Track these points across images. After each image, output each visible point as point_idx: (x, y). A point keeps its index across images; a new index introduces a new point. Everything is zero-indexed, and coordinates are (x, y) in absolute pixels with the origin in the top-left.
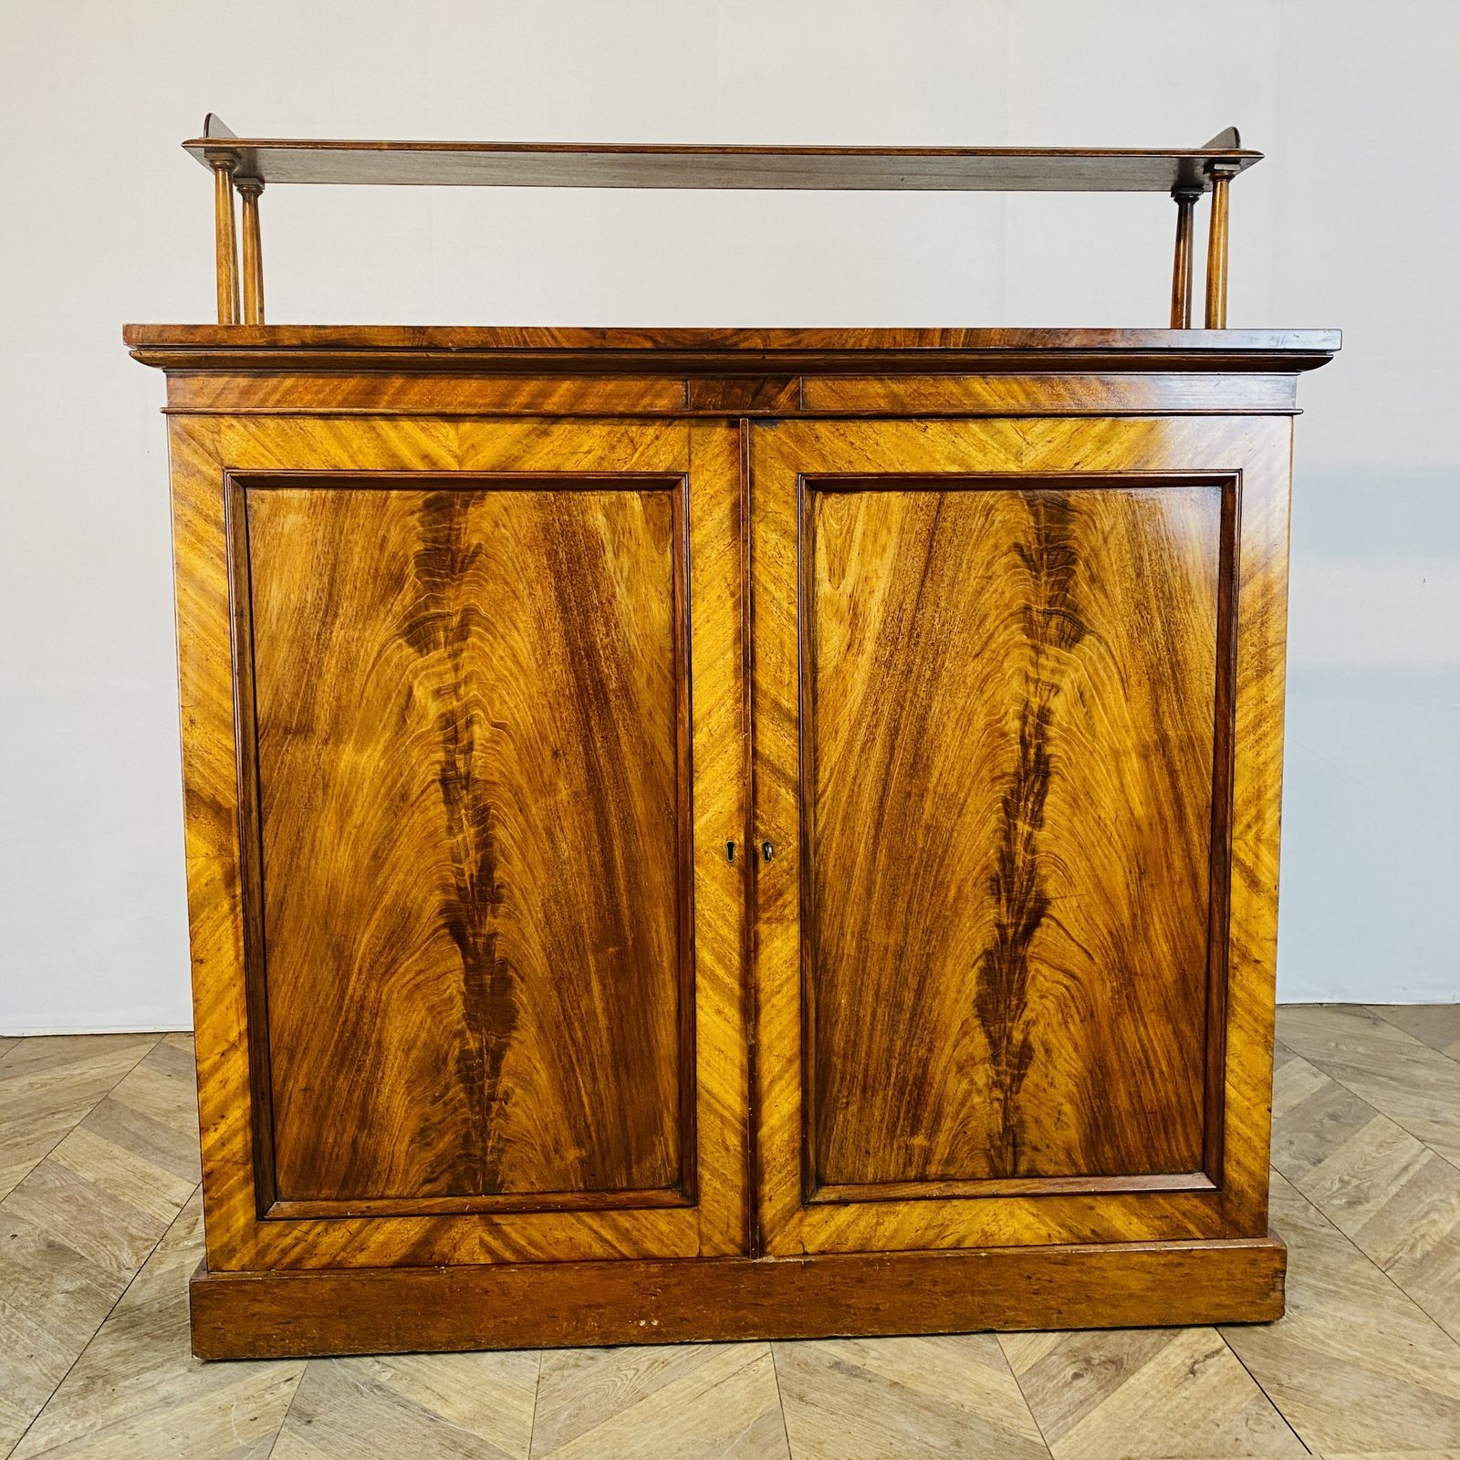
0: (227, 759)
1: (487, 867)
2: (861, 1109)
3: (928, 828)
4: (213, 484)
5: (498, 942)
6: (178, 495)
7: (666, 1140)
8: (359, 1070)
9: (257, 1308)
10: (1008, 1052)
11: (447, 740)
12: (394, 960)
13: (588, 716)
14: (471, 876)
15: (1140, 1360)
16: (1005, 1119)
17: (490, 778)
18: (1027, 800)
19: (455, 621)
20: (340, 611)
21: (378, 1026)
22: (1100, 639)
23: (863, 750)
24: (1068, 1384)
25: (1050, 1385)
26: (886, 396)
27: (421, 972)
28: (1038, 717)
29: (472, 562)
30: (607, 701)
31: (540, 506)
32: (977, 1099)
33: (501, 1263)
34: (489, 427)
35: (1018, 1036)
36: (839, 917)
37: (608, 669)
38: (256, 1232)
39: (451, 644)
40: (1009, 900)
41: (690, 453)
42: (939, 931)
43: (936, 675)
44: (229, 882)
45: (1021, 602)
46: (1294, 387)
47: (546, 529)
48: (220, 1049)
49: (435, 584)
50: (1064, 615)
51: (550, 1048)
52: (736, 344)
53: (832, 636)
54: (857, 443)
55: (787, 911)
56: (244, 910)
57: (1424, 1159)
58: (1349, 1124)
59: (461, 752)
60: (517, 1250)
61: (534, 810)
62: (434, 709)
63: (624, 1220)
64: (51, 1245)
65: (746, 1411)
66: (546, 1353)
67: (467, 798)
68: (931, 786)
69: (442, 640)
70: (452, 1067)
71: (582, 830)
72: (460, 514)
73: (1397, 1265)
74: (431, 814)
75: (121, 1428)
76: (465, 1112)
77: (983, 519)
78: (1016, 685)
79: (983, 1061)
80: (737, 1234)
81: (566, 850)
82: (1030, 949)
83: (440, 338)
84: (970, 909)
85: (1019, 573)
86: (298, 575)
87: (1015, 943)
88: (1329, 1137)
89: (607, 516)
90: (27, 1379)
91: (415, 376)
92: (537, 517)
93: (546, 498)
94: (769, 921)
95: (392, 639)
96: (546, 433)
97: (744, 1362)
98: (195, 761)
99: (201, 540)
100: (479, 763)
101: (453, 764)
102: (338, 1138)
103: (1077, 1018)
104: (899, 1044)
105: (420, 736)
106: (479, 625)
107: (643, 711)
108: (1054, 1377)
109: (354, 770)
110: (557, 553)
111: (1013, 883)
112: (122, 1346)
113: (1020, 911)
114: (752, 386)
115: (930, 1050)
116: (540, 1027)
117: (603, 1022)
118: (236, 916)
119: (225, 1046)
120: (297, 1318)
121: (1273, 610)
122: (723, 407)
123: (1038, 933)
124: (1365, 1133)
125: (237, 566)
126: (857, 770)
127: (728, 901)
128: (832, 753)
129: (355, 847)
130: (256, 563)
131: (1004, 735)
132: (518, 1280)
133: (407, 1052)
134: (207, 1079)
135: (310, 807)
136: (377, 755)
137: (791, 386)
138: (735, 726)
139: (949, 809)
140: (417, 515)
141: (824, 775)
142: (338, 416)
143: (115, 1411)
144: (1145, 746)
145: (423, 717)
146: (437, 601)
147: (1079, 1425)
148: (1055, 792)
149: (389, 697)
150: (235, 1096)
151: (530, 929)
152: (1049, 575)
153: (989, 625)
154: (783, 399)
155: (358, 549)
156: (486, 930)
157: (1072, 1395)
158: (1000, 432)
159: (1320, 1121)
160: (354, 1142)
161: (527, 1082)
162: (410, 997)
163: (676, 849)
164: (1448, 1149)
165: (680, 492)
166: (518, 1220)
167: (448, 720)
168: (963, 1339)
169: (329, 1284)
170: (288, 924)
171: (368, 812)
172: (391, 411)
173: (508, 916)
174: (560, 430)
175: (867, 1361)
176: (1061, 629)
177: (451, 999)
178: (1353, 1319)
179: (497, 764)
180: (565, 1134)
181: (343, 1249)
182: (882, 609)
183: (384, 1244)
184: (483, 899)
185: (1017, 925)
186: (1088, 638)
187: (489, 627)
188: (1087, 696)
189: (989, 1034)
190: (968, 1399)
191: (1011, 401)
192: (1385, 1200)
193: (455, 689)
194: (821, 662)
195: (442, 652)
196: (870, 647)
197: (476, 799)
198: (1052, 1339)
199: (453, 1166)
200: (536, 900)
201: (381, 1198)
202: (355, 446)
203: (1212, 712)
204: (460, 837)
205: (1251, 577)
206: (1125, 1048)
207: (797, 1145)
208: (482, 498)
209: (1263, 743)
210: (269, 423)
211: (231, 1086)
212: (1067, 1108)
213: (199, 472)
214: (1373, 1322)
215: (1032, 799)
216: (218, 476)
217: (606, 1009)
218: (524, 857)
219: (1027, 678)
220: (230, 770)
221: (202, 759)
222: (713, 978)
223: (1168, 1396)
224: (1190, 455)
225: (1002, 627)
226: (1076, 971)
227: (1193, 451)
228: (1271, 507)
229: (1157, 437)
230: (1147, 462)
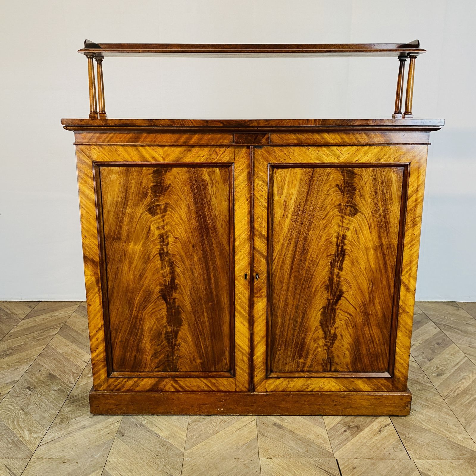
0: (96, 247)
1: (173, 279)
2: (284, 351)
3: (307, 270)
4: (89, 166)
5: (176, 300)
6: (79, 169)
7: (226, 358)
8: (136, 336)
9: (108, 401)
10: (329, 336)
11: (161, 242)
12: (146, 305)
13: (203, 235)
14: (168, 281)
15: (365, 426)
16: (328, 355)
17: (173, 253)
19: (163, 207)
20: (129, 204)
21: (142, 323)
22: (363, 214)
23: (287, 247)
24: (342, 434)
25: (337, 434)
26: (296, 139)
27: (154, 309)
28: (342, 238)
29: (168, 189)
30: (209, 231)
31: (189, 172)
32: (319, 349)
33: (178, 391)
34: (173, 149)
35: (332, 332)
36: (279, 296)
37: (209, 221)
38: (108, 380)
39: (162, 213)
40: (331, 292)
41: (235, 156)
42: (309, 301)
43: (310, 224)
44: (97, 283)
45: (338, 202)
46: (429, 136)
47: (190, 179)
48: (96, 330)
49: (157, 196)
50: (352, 207)
51: (192, 332)
52: (249, 125)
53: (278, 212)
54: (287, 154)
55: (263, 294)
56: (102, 290)
57: (464, 361)
58: (443, 347)
59: (165, 245)
60: (182, 387)
61: (187, 263)
62: (157, 233)
63: (213, 380)
64: (50, 374)
65: (247, 438)
66: (191, 416)
67: (167, 259)
68: (308, 258)
69: (159, 212)
70: (163, 336)
71: (201, 269)
72: (164, 175)
73: (449, 397)
74: (156, 263)
75: (71, 435)
76: (167, 348)
77: (326, 177)
78: (336, 228)
79: (322, 338)
80: (247, 385)
81: (196, 275)
82: (337, 306)
83: (157, 123)
84: (319, 294)
85: (338, 194)
86: (116, 193)
87: (333, 304)
88: (436, 351)
89: (209, 175)
90: (45, 418)
91: (150, 133)
92: (187, 175)
93: (190, 169)
94: (257, 297)
95: (144, 212)
96: (190, 150)
97: (248, 422)
98: (86, 248)
99: (86, 183)
100: (171, 249)
101: (163, 249)
102: (130, 355)
103: (351, 327)
104: (296, 333)
105: (153, 241)
106: (170, 208)
107: (220, 234)
108: (338, 431)
109: (133, 250)
110: (194, 186)
111: (332, 287)
112: (71, 408)
113: (335, 295)
114: (254, 136)
115: (306, 335)
116: (189, 325)
117: (207, 324)
118: (100, 292)
119: (97, 329)
120: (120, 404)
121: (418, 206)
122: (245, 143)
123: (340, 302)
124: (447, 350)
125: (97, 191)
126: (285, 253)
127: (245, 291)
128: (277, 247)
129: (134, 273)
130: (103, 189)
131: (331, 243)
132: (182, 396)
133: (150, 331)
134: (92, 338)
135: (121, 261)
136: (140, 246)
137: (267, 136)
138: (248, 240)
139: (313, 265)
140: (151, 175)
141: (275, 254)
142: (127, 145)
143: (69, 429)
144: (376, 247)
145: (153, 235)
146: (157, 201)
147: (344, 447)
148: (347, 260)
149: (143, 229)
150: (101, 343)
151: (186, 297)
152: (347, 194)
153: (328, 209)
154: (264, 140)
155: (133, 185)
156: (173, 297)
157: (343, 437)
158: (332, 150)
159: (434, 345)
160: (135, 356)
161: (185, 341)
162: (151, 316)
163: (230, 275)
164: (473, 357)
165: (231, 168)
166: (183, 380)
167: (161, 236)
168: (313, 417)
169: (128, 396)
170: (115, 294)
171: (138, 263)
172: (142, 144)
173: (179, 293)
174: (194, 150)
175: (284, 423)
176: (350, 211)
177: (163, 316)
178: (432, 415)
179: (176, 249)
180: (196, 355)
181: (132, 386)
182: (294, 204)
183: (144, 385)
184: (172, 288)
185: (333, 299)
186: (359, 214)
187: (173, 208)
188: (358, 231)
189: (324, 331)
190: (312, 437)
191: (337, 141)
192: (449, 375)
193: (163, 227)
194: (274, 220)
195: (159, 216)
196: (290, 216)
197: (170, 259)
198: (339, 418)
199: (164, 363)
200: (188, 289)
201: (143, 372)
202: (132, 154)
203: (397, 237)
204: (165, 270)
205: (412, 196)
206: (366, 336)
207: (265, 361)
208: (171, 170)
209: (413, 247)
210: (106, 147)
211: (100, 340)
212: (347, 352)
213: (85, 162)
214: (437, 416)
215: (339, 262)
216: (91, 163)
217: (208, 321)
218: (184, 276)
219: (339, 226)
220: (97, 251)
221: (88, 247)
222: (240, 313)
223: (371, 438)
224: (394, 158)
225: (332, 210)
226: (351, 313)
227: (395, 157)
228: (419, 174)
229: (383, 152)
230: (380, 160)
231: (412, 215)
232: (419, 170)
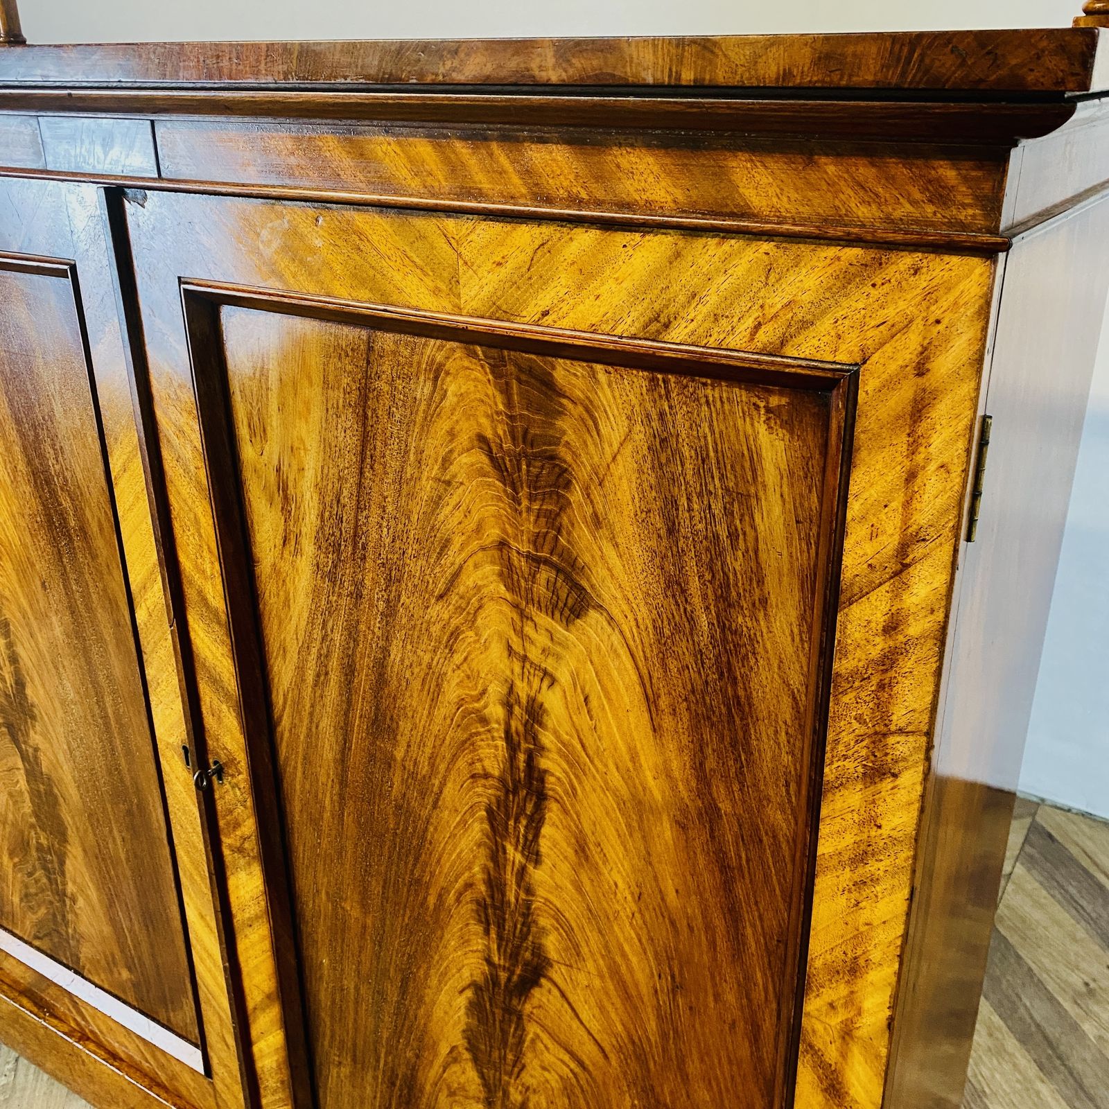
1: (20, 682)
2: (353, 1076)
3: (399, 807)
5: (41, 757)
13: (59, 551)
14: (11, 687)
18: (517, 821)
22: (611, 619)
23: (316, 684)
28: (527, 711)
30: (71, 540)
35: (515, 1095)
36: (311, 871)
40: (500, 938)
42: (421, 936)
43: (391, 609)
45: (493, 533)
50: (559, 570)
51: (95, 874)
53: (265, 521)
55: (247, 845)
61: (40, 639)
68: (399, 754)
70: (34, 853)
71: (79, 675)
76: (50, 895)
77: (429, 384)
78: (496, 656)
79: (476, 1099)
81: (70, 690)
82: (528, 1007)
84: (454, 926)
85: (489, 485)
87: (509, 991)
94: (231, 847)
104: (385, 1033)
107: (101, 560)
111: (504, 919)
113: (515, 956)
115: (418, 1056)
116: (85, 850)
117: (127, 870)
123: (537, 993)
126: (312, 706)
127: (192, 806)
128: (282, 674)
131: (484, 721)
139: (423, 794)
141: (278, 698)
144: (684, 810)
148: (554, 825)
151: (61, 757)
152: (532, 498)
153: (454, 556)
156: (31, 743)
158: (422, 237)
161: (84, 894)
173: (44, 736)
176: (552, 587)
177: (21, 793)
180: (117, 953)
182: (316, 497)
184: (24, 712)
185: (511, 972)
186: (593, 614)
188: (594, 703)
189: (482, 1076)
194: (256, 553)
196: (308, 548)
199: (50, 935)
200: (60, 730)
205: (861, 594)
209: (867, 891)
215: (524, 822)
217: (128, 861)
218: (43, 683)
219: (510, 650)
222: (192, 880)
224: (749, 322)
225: (470, 563)
226: (587, 1062)
227: (756, 313)
228: (919, 458)
229: (686, 277)
230: (667, 326)
231: (865, 711)
232: (922, 427)
